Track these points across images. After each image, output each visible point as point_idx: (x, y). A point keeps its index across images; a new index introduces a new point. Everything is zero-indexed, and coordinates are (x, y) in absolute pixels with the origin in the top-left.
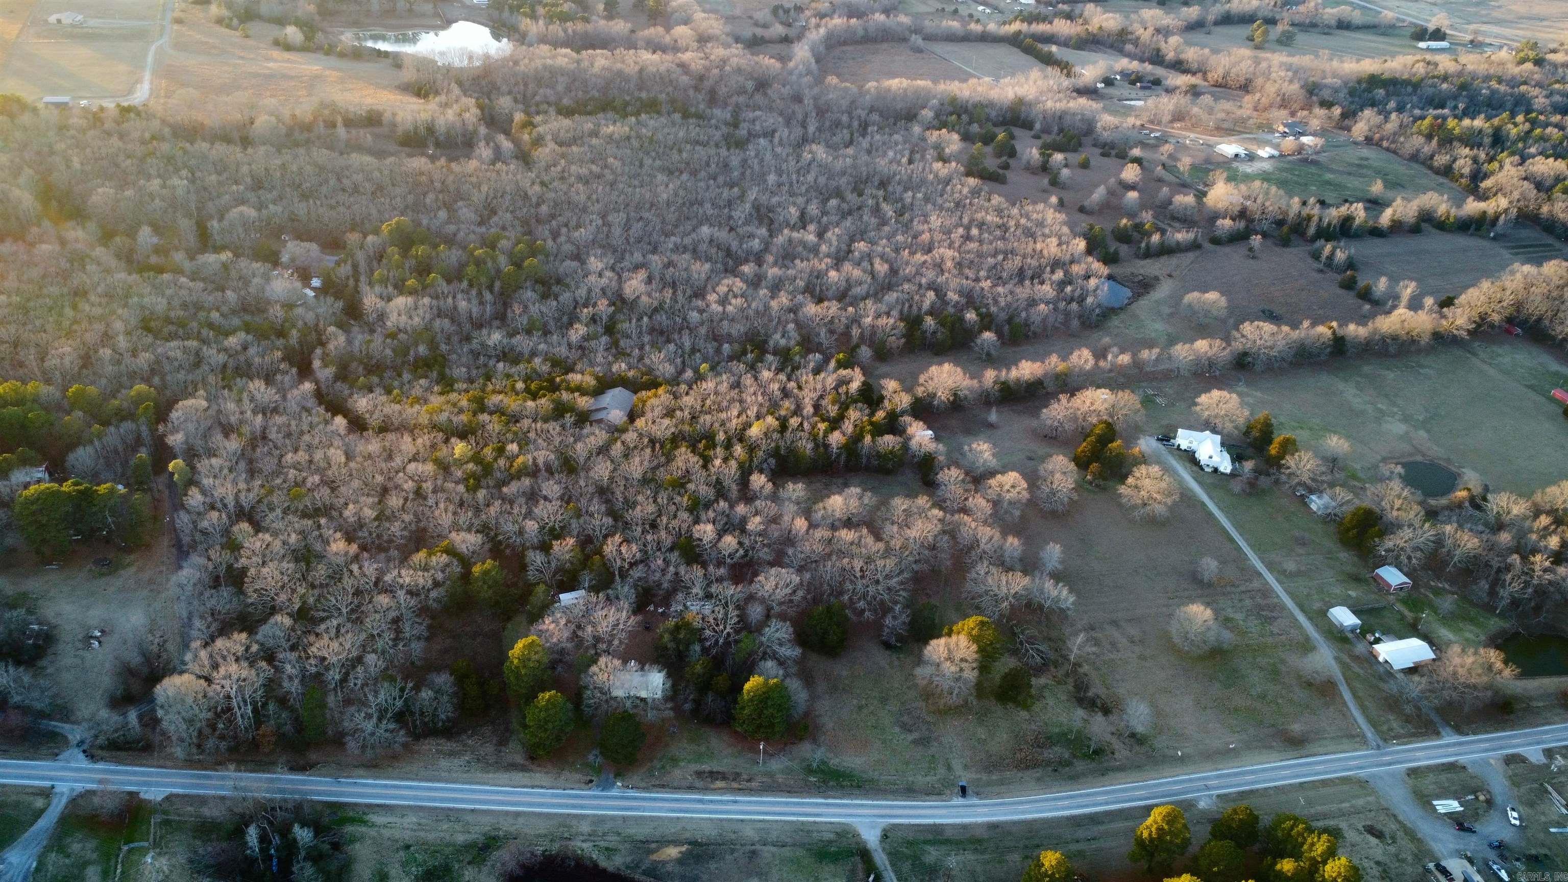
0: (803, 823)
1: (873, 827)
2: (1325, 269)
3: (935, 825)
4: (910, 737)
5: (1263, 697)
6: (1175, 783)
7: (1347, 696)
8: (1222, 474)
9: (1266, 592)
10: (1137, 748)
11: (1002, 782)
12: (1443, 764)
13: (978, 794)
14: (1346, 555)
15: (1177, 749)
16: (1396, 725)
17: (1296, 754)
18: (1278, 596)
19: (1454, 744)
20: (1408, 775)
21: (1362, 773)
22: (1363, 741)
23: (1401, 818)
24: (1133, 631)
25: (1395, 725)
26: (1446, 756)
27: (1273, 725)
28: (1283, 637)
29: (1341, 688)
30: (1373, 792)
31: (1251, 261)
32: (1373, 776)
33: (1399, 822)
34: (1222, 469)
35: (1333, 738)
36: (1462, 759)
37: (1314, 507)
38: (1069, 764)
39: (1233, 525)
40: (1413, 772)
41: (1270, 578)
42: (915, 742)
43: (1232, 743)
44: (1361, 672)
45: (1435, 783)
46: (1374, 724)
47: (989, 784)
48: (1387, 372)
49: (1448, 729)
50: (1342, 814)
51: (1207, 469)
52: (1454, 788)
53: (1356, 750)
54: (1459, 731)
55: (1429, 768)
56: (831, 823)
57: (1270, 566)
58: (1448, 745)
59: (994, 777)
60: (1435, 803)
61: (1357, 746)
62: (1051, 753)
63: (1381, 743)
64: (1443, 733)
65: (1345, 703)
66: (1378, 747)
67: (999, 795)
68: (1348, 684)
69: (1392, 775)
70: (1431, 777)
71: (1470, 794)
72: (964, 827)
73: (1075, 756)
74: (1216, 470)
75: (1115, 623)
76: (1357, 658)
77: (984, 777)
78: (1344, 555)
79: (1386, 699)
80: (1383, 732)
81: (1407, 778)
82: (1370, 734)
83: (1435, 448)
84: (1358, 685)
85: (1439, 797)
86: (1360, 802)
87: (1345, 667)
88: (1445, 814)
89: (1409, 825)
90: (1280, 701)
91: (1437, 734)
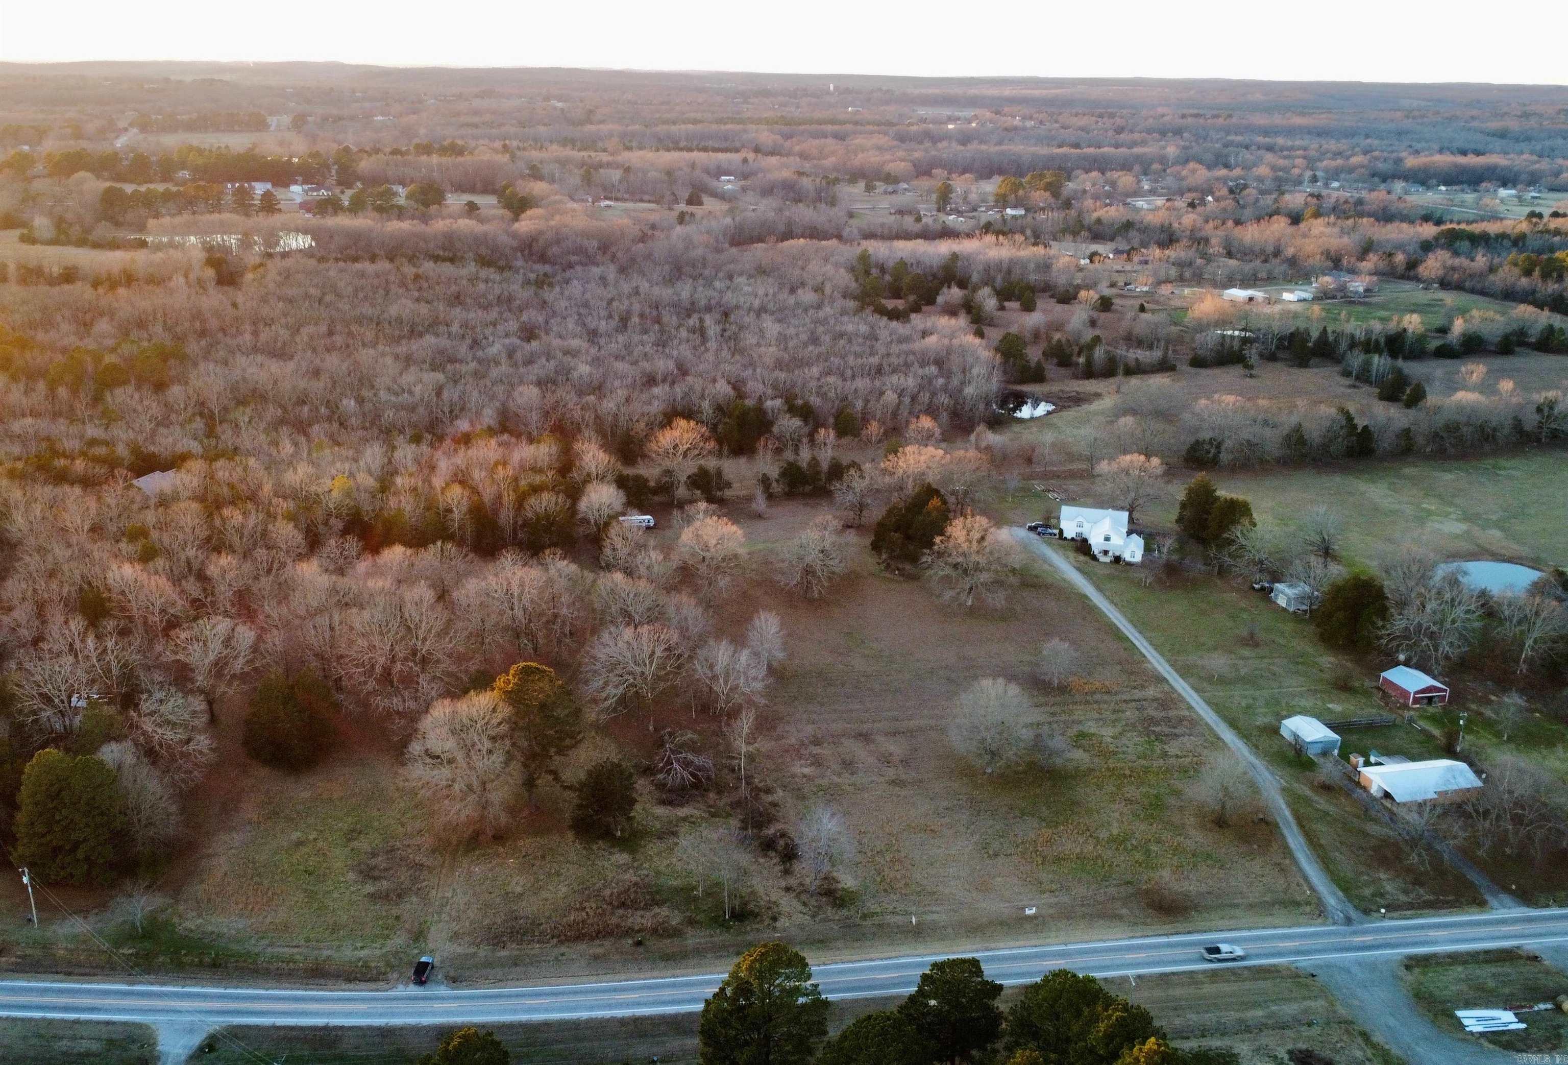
0: (51, 1022)
1: (191, 1031)
2: (1357, 384)
3: (326, 1028)
4: (369, 888)
5: (1119, 842)
6: (886, 968)
7: (1295, 840)
8: (1129, 564)
9: (1170, 700)
10: (830, 911)
11: (515, 962)
12: (1487, 952)
13: (454, 980)
14: (1332, 659)
15: (908, 914)
16: (1391, 887)
17: (1168, 928)
18: (1190, 708)
19: (1516, 921)
20: (1408, 967)
21: (1304, 962)
22: (1320, 911)
23: (1377, 1038)
24: (896, 748)
25: (1389, 887)
26: (1493, 938)
27: (1127, 883)
28: (1188, 760)
29: (1286, 832)
30: (1324, 992)
31: (1248, 380)
32: (1329, 966)
33: (1374, 1046)
34: (1127, 557)
35: (1251, 906)
36: (1530, 945)
37: (1282, 602)
38: (676, 933)
39: (1131, 621)
40: (1413, 963)
41: (1182, 686)
42: (372, 897)
43: (1030, 907)
44: (1332, 809)
45: (1467, 979)
46: (1346, 887)
47: (488, 964)
48: (1442, 474)
49: (1506, 899)
50: (1246, 1029)
51: (1103, 559)
52: (1507, 991)
53: (1299, 925)
54: (1526, 897)
55: (1455, 959)
56: (108, 1023)
57: (1184, 672)
58: (1504, 922)
59: (504, 953)
60: (1460, 1013)
61: (1301, 919)
62: (641, 919)
63: (1353, 914)
64: (1493, 902)
65: (1287, 851)
66: (1348, 921)
67: (499, 982)
68: (1301, 826)
69: (1372, 967)
70: (1459, 970)
71: (1545, 1000)
72: (386, 1032)
73: (691, 922)
74: (1117, 559)
75: (865, 737)
76: (1326, 788)
77: (483, 952)
78: (1327, 660)
79: (1376, 849)
80: (1363, 899)
81: (1402, 972)
82: (1331, 898)
83: (1515, 547)
84: (1320, 828)
85: (1469, 1005)
86: (1290, 1009)
87: (1296, 801)
88: (1482, 1034)
89: (1395, 1051)
90: (1154, 848)
91: (1481, 904)
